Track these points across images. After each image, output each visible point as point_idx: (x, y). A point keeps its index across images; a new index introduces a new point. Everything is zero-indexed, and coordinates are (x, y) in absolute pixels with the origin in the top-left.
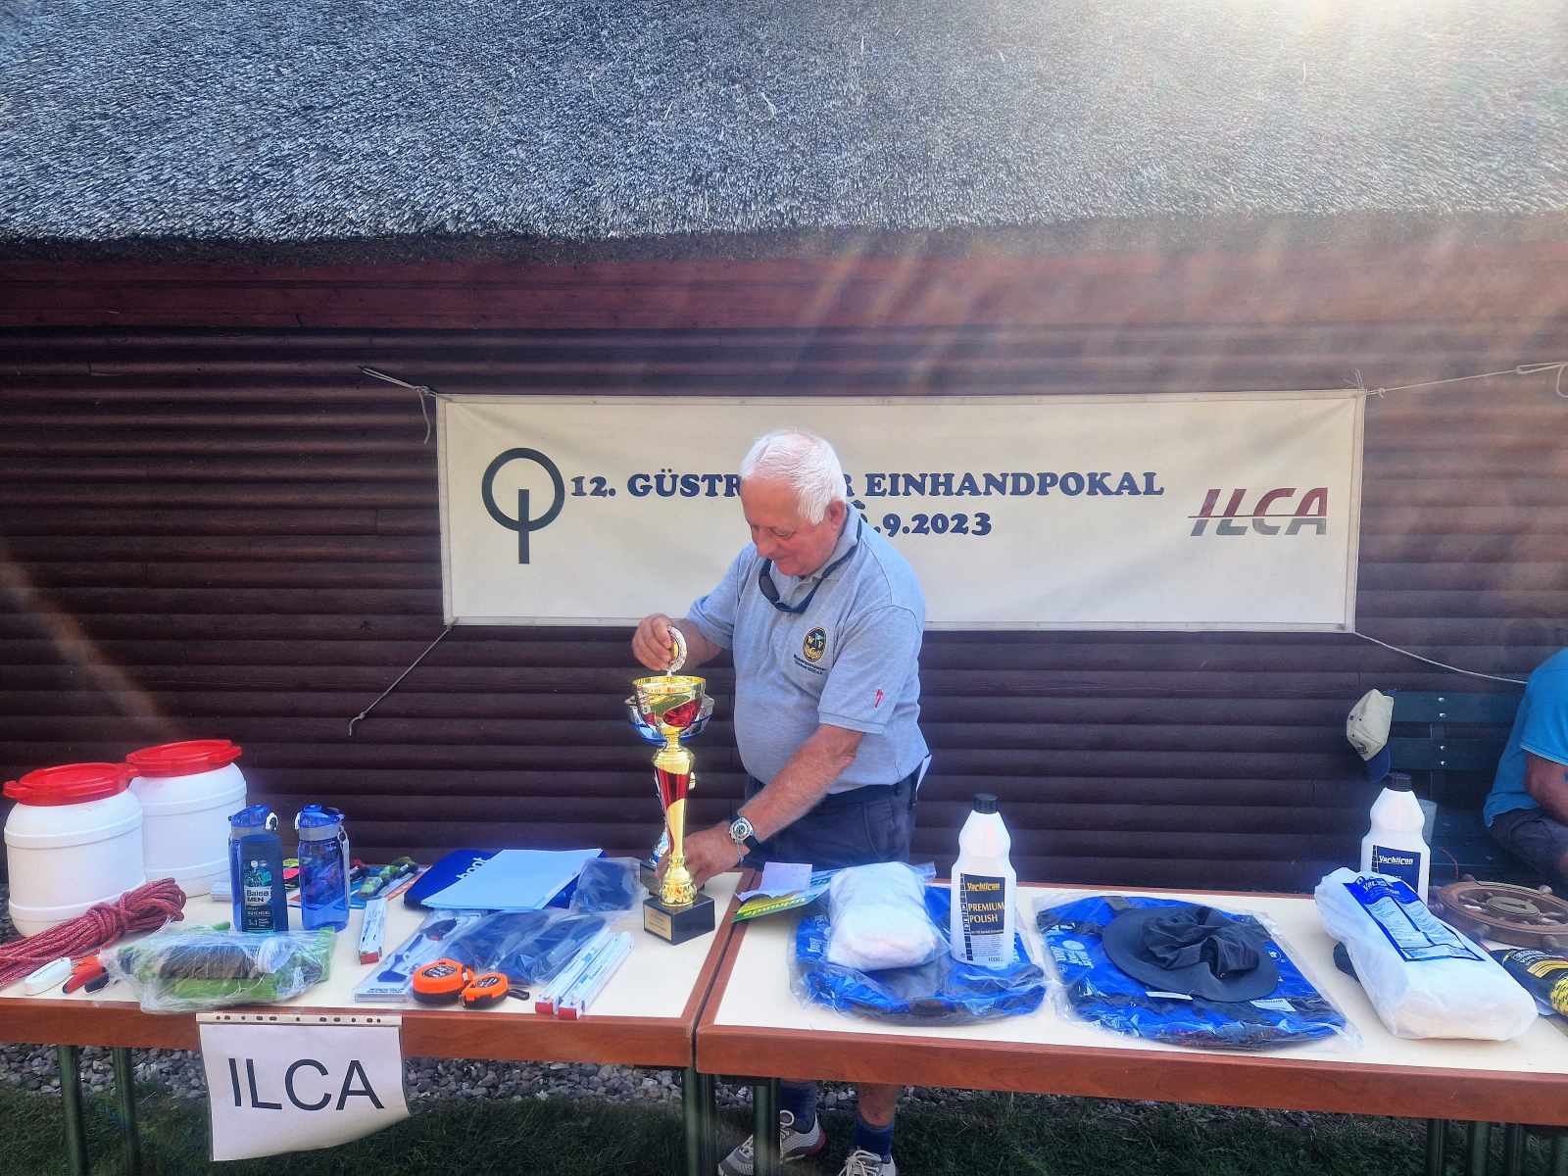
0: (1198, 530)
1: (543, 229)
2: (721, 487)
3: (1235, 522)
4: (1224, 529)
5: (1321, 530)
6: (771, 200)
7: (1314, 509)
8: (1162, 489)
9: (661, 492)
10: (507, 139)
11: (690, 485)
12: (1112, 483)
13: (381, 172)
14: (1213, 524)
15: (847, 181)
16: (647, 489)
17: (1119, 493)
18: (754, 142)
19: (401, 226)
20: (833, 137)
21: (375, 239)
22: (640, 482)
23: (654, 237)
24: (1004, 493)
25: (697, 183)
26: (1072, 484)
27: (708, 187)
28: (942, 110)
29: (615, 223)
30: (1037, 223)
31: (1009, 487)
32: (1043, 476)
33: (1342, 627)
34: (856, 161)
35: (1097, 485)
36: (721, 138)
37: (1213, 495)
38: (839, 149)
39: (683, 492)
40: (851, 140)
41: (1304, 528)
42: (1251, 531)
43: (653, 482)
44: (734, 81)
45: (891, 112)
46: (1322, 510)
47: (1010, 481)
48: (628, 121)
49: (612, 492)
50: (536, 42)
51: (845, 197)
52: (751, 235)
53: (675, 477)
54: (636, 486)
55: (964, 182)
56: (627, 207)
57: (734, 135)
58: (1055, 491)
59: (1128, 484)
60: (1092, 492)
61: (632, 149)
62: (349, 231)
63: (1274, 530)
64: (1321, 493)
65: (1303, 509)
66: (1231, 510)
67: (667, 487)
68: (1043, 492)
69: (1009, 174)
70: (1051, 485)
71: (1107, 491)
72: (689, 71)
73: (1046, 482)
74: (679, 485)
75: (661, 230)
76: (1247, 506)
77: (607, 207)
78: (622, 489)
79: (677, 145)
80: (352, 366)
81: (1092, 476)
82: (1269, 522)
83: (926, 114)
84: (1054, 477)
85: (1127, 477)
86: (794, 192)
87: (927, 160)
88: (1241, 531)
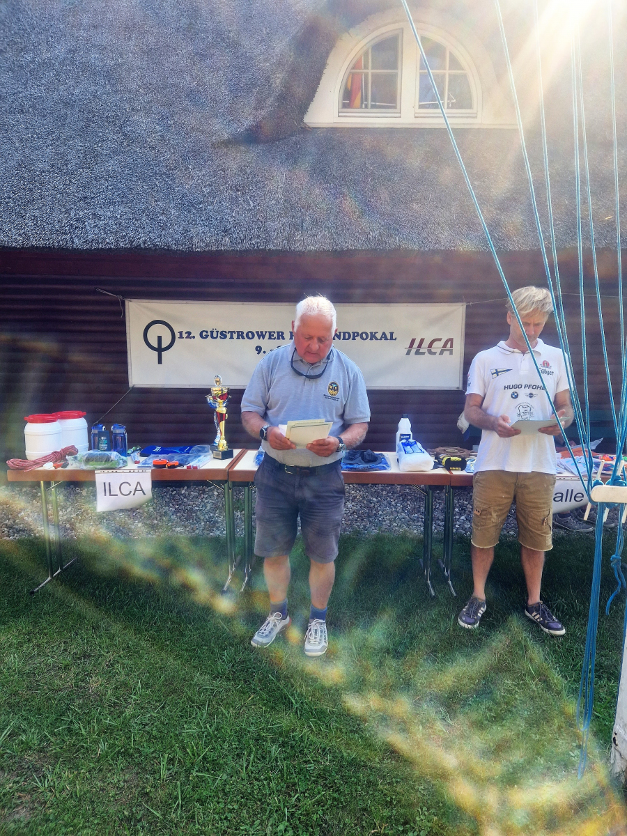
0: (408, 353)
1: (174, 247)
2: (235, 336)
3: (421, 350)
4: (417, 353)
5: (451, 353)
6: (251, 239)
7: (449, 346)
8: (396, 339)
9: (212, 337)
10: (159, 212)
11: (223, 335)
12: (378, 336)
13: (116, 224)
14: (413, 351)
15: (276, 233)
16: (207, 336)
17: (381, 339)
18: (245, 217)
19: (125, 245)
20: (272, 216)
21: (116, 249)
22: (204, 334)
23: (212, 251)
24: (340, 339)
25: (226, 232)
26: (364, 336)
27: (230, 234)
28: (309, 207)
29: (199, 246)
30: (336, 250)
31: (342, 337)
32: (354, 333)
33: (458, 388)
34: (279, 225)
35: (373, 336)
36: (234, 215)
37: (413, 341)
38: (274, 221)
39: (221, 338)
40: (278, 217)
41: (445, 352)
42: (427, 353)
43: (209, 334)
44: (238, 191)
45: (292, 207)
46: (451, 346)
47: (342, 334)
48: (201, 206)
49: (194, 337)
50: (164, 170)
51: (275, 239)
52: (244, 251)
53: (217, 332)
54: (203, 335)
55: (314, 235)
56: (202, 240)
57: (238, 214)
58: (358, 338)
59: (384, 336)
60: (371, 339)
61: (203, 218)
62: (107, 246)
63: (435, 353)
64: (451, 340)
65: (445, 346)
66: (420, 346)
67: (215, 335)
68: (354, 339)
69: (328, 233)
70: (358, 336)
71: (376, 339)
72: (222, 185)
73: (355, 335)
74: (219, 335)
75: (214, 249)
76: (425, 344)
77: (195, 240)
78: (198, 336)
79: (219, 217)
80: (92, 287)
81: (371, 333)
82: (433, 350)
83: (303, 208)
84: (358, 333)
85: (384, 333)
86: (258, 237)
87: (302, 226)
88: (423, 353)
